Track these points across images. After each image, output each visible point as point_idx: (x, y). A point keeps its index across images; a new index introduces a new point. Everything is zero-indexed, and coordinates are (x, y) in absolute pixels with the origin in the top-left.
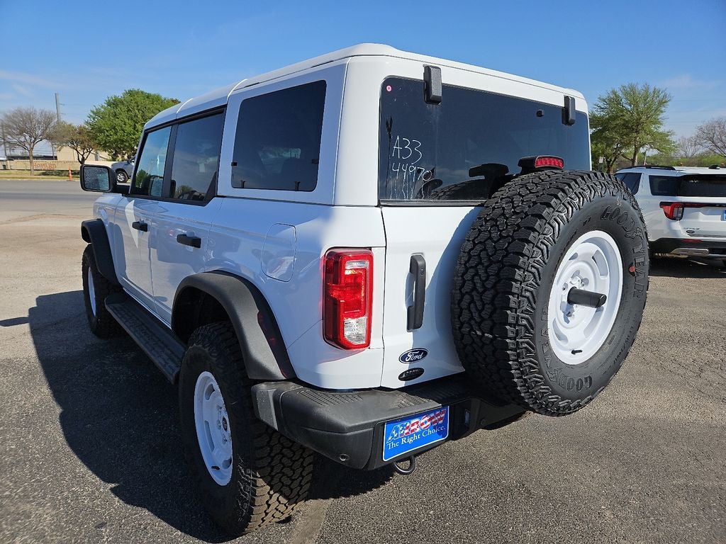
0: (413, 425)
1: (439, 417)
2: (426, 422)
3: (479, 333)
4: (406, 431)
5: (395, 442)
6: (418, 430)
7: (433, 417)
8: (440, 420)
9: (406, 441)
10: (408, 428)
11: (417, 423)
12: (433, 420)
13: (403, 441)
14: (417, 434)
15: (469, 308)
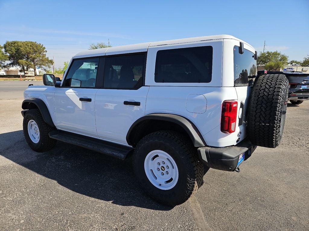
3: (263, 124)
15: (260, 117)
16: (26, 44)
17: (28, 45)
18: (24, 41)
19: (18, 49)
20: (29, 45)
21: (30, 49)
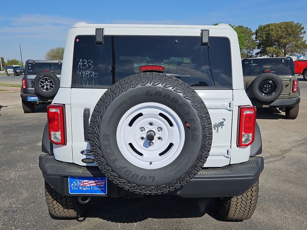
0: (85, 182)
1: (101, 183)
2: (93, 183)
4: (82, 184)
5: (76, 187)
6: (88, 185)
7: (97, 182)
8: (102, 184)
9: (82, 188)
10: (82, 183)
11: (88, 182)
12: (97, 184)
13: (81, 188)
14: (88, 187)
16: (279, 26)
17: (281, 28)
18: (278, 23)
19: (269, 34)
20: (283, 27)
21: (283, 32)
